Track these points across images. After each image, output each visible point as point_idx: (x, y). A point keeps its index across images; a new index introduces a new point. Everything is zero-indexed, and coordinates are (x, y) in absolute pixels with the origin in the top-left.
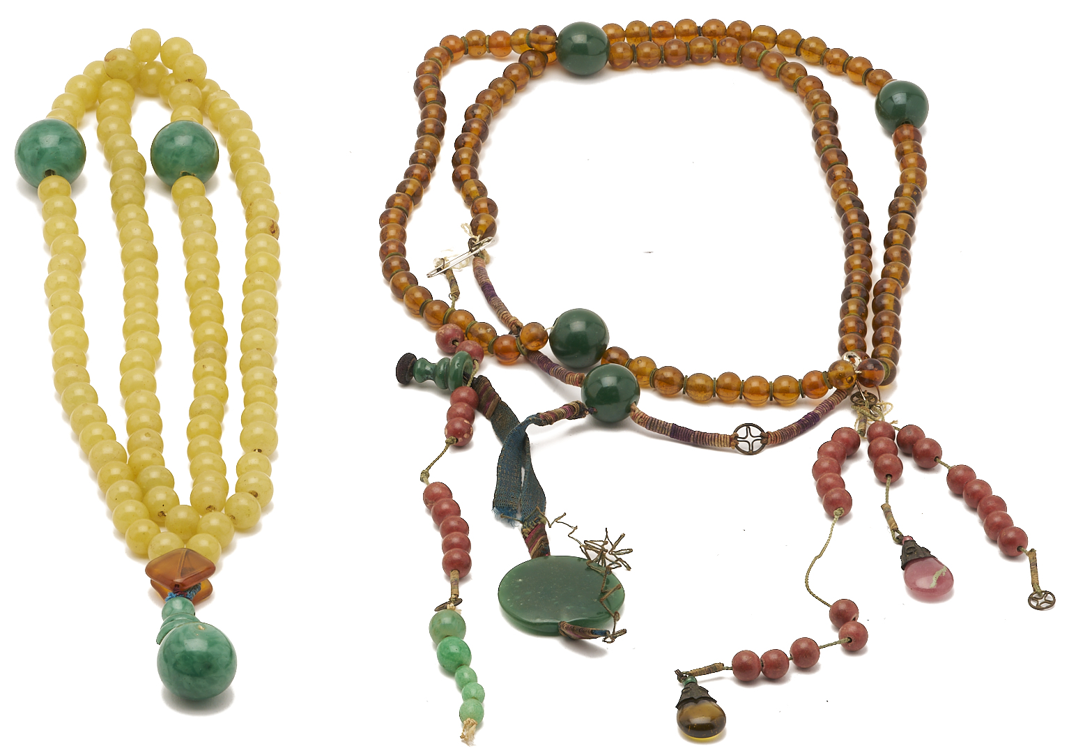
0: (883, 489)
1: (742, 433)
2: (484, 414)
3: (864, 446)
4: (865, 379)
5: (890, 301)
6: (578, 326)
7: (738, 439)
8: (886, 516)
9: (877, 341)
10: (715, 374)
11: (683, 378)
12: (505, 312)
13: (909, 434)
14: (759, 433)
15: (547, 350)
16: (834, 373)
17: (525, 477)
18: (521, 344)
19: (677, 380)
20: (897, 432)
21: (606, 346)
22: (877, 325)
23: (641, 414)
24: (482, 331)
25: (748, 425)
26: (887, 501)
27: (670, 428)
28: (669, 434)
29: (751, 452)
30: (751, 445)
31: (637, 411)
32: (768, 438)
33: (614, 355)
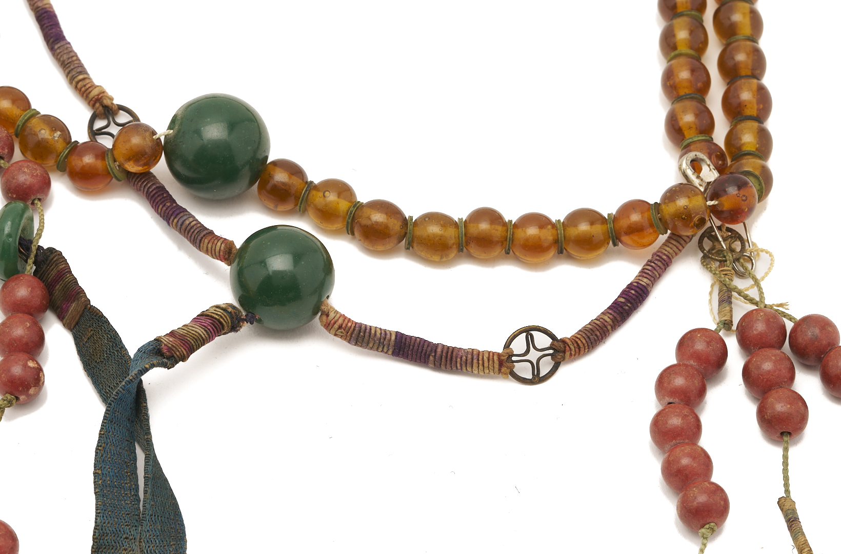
0: (778, 451)
1: (519, 346)
2: (61, 317)
3: (735, 360)
4: (722, 212)
5: (744, 14)
6: (214, 132)
7: (514, 358)
8: (790, 528)
9: (733, 109)
10: (459, 212)
11: (405, 222)
12: (81, 77)
13: (812, 332)
14: (547, 341)
15: (161, 169)
16: (669, 210)
17: (145, 492)
18: (115, 161)
19: (395, 225)
20: (789, 326)
21: (267, 158)
22: (729, 70)
23: (340, 321)
24: (44, 133)
25: (528, 331)
26: (787, 491)
27: (392, 343)
28: (390, 352)
29: (537, 379)
30: (536, 368)
31: (332, 315)
32: (564, 352)
33: (280, 177)
